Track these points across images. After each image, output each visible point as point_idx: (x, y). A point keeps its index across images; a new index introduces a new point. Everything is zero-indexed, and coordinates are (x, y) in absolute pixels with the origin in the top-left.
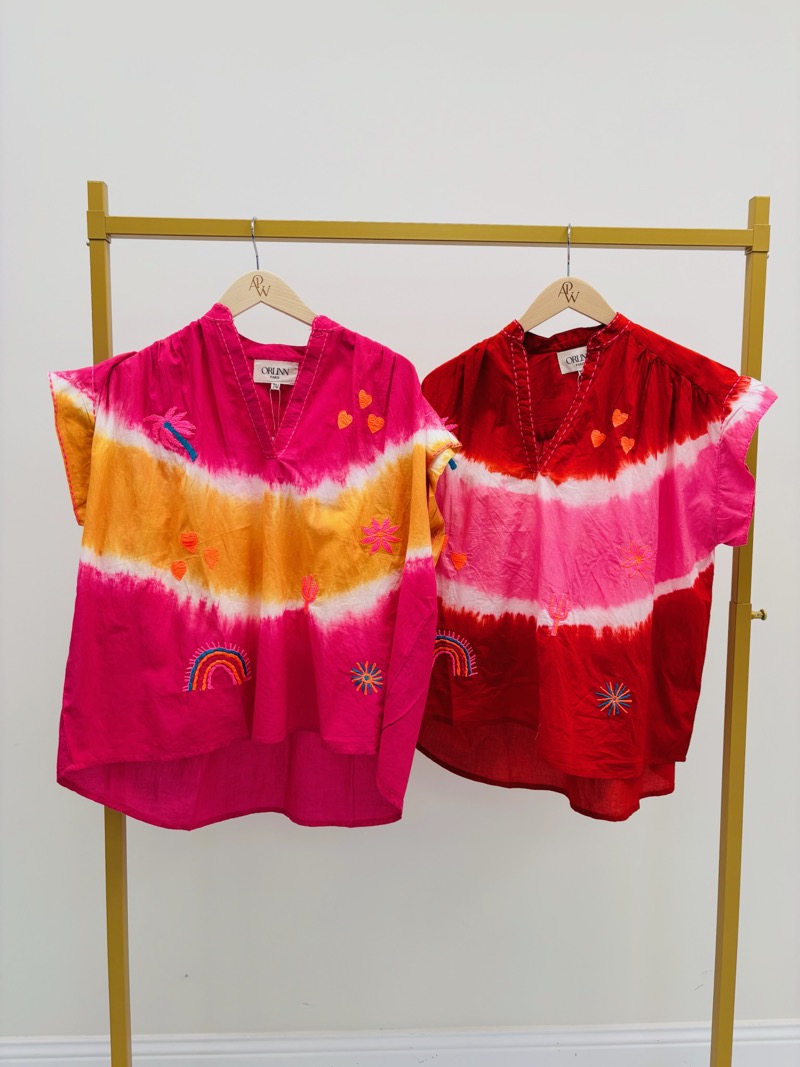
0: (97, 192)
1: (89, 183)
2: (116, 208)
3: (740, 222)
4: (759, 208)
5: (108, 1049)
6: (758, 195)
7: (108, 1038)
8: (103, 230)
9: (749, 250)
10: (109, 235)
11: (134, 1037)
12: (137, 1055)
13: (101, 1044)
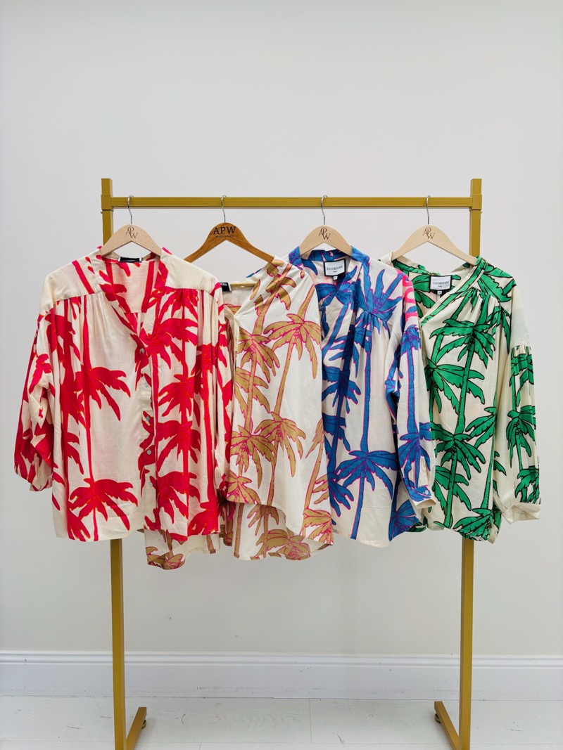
0: (106, 184)
1: (103, 180)
2: (116, 193)
3: (466, 193)
4: (476, 185)
5: (111, 659)
6: (475, 178)
7: (111, 653)
8: (110, 204)
9: (470, 208)
10: (113, 207)
11: (126, 653)
12: (127, 662)
13: (107, 656)
